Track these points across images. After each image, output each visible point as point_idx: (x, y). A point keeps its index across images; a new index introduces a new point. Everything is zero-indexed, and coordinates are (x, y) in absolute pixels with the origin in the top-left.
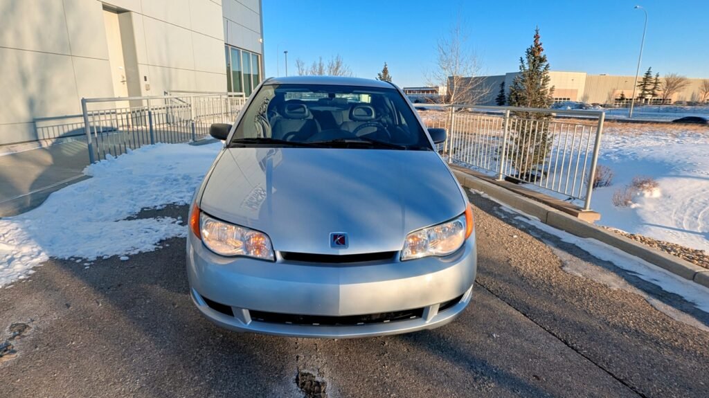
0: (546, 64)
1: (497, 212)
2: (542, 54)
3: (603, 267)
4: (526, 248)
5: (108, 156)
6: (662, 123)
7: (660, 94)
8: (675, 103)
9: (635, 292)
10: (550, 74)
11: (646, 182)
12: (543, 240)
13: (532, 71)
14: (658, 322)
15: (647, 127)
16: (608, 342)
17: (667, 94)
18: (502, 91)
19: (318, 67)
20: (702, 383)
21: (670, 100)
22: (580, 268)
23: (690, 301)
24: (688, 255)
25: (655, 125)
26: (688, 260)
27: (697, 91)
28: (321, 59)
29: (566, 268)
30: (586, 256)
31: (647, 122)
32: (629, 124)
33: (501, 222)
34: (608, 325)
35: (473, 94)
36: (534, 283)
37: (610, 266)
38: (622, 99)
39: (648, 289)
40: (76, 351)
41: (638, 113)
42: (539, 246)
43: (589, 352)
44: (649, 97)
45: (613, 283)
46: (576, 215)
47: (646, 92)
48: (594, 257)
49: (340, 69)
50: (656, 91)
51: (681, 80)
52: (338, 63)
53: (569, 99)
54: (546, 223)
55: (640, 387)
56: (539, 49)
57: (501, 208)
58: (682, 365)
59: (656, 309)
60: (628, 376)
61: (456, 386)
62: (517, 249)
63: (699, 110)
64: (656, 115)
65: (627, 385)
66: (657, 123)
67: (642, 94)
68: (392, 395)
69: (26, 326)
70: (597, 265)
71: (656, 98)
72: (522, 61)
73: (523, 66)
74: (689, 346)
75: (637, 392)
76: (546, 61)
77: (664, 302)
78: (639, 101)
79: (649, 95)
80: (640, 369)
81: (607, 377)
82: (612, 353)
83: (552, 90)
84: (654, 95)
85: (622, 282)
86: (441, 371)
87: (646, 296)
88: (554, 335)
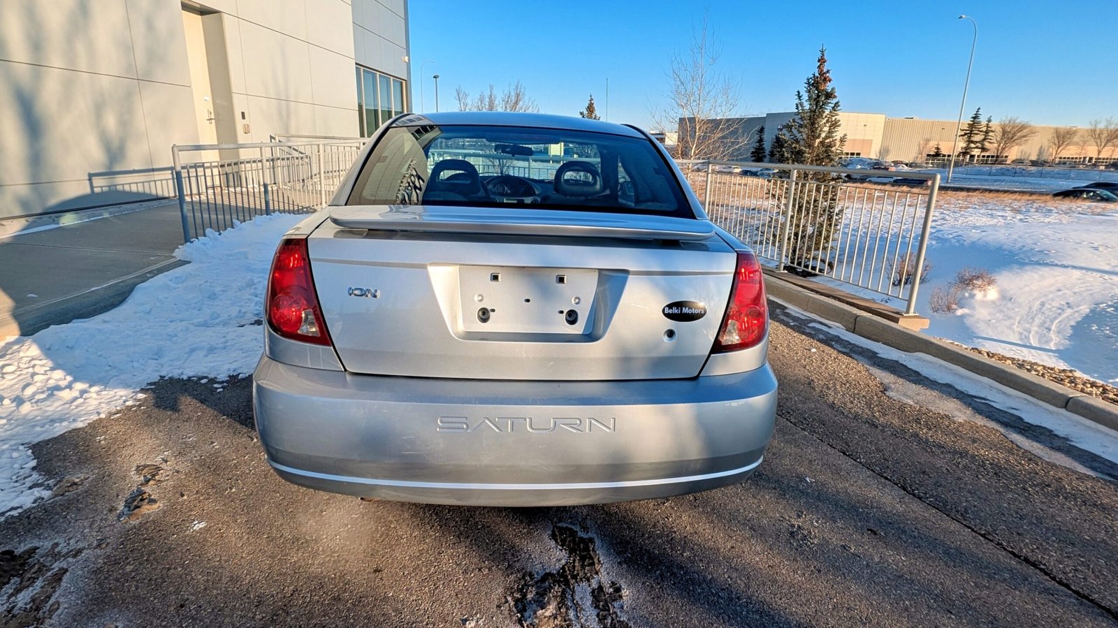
0: (834, 101)
1: (782, 317)
2: (829, 87)
3: (941, 391)
4: (832, 366)
5: (208, 231)
6: (997, 191)
7: (992, 147)
8: (1013, 162)
9: (988, 425)
10: (841, 116)
11: (978, 278)
12: (853, 355)
13: (814, 111)
14: (1023, 462)
15: (976, 198)
16: (960, 488)
17: (1003, 149)
18: (761, 141)
19: (487, 101)
20: (1087, 537)
21: (1006, 157)
22: (909, 393)
23: (1062, 436)
24: (1055, 376)
25: (987, 194)
26: (1056, 382)
27: (1046, 144)
28: (491, 88)
29: (889, 393)
30: (916, 377)
31: (975, 190)
32: (950, 192)
33: (790, 330)
34: (958, 467)
35: (724, 144)
36: (851, 413)
37: (949, 390)
38: (937, 154)
39: (1005, 420)
40: (241, 500)
41: (960, 175)
42: (849, 364)
43: (936, 500)
44: (976, 152)
45: (957, 413)
46: (896, 320)
47: (972, 145)
48: (927, 378)
49: (521, 103)
50: (987, 145)
51: (1023, 127)
52: (518, 95)
53: (858, 154)
54: (853, 332)
55: (1009, 542)
56: (825, 80)
57: (786, 311)
58: (1060, 516)
59: (1017, 446)
60: (991, 529)
61: (767, 542)
62: (820, 367)
63: (1048, 173)
64: (986, 180)
65: (991, 541)
66: (990, 191)
67: (966, 148)
68: (685, 554)
69: (158, 468)
70: (932, 389)
71: (986, 154)
72: (800, 97)
73: (801, 104)
74: (1066, 493)
75: (1005, 549)
76: (835, 97)
77: (1027, 437)
78: (961, 158)
79: (977, 150)
80: (1005, 521)
81: (964, 531)
82: (967, 501)
83: (842, 140)
84: (983, 149)
85: (969, 411)
86: (744, 524)
87: (1002, 430)
88: (886, 478)
